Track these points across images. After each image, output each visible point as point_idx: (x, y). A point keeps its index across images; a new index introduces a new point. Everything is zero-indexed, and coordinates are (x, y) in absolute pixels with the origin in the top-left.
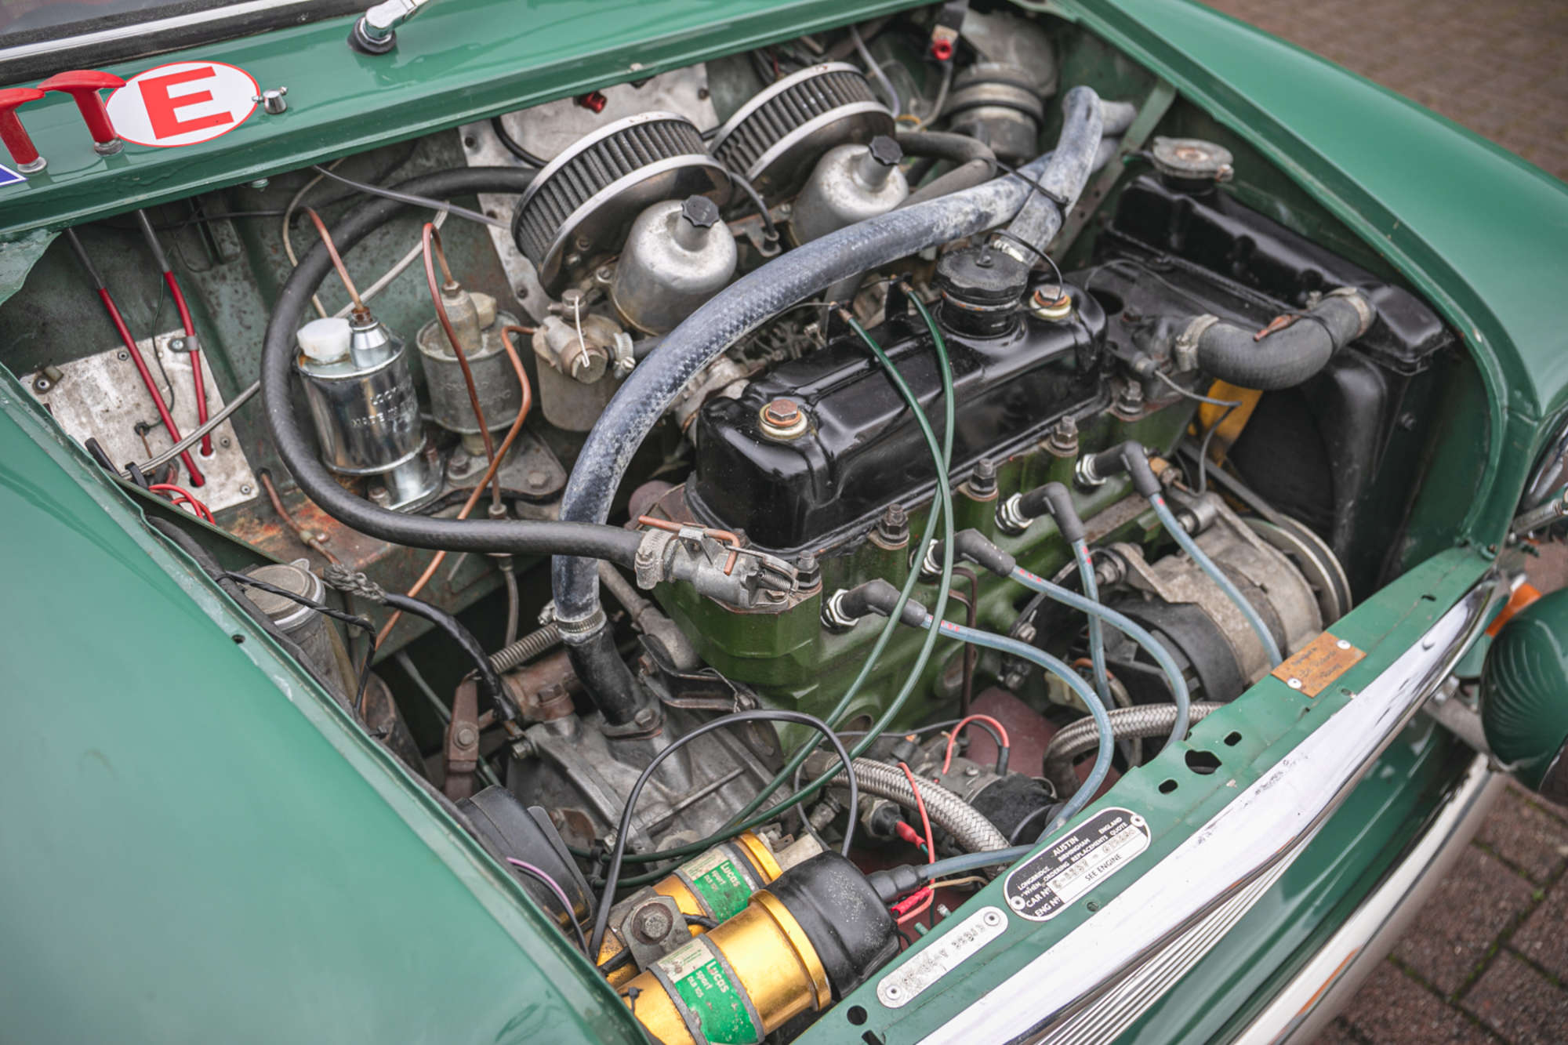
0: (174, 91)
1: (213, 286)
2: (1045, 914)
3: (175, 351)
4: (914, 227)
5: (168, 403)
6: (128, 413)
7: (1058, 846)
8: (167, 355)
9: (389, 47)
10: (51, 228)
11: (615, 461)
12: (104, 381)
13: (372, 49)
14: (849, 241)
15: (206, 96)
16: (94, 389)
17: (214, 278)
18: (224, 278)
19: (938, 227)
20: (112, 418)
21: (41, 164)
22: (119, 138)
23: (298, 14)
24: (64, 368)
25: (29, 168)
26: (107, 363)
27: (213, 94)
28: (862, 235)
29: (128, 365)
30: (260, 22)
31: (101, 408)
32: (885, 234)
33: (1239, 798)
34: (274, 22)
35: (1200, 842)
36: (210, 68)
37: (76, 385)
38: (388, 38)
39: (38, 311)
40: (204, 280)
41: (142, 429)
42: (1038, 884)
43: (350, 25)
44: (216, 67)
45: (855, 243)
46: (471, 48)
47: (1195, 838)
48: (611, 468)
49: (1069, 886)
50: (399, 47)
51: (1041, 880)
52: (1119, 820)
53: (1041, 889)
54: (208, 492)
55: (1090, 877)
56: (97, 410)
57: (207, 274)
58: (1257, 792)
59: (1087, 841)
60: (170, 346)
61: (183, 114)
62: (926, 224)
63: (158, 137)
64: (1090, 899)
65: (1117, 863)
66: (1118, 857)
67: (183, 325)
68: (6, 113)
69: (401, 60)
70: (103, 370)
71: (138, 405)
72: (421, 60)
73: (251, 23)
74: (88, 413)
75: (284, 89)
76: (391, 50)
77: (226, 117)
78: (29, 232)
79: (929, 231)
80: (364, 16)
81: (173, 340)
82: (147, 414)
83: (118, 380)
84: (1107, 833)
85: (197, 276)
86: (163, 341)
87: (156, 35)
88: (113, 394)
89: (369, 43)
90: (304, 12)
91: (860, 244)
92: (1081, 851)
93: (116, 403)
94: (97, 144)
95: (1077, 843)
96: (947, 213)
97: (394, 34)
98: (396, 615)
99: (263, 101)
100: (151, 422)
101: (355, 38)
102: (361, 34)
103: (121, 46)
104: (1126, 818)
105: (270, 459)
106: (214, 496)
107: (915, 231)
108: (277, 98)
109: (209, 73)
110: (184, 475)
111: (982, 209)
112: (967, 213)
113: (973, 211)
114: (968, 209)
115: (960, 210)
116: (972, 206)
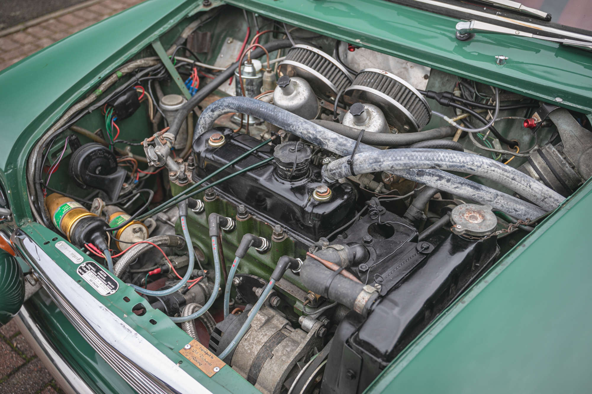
2: (79, 272)
4: (283, 119)
7: (103, 272)
14: (262, 106)
16: (235, 49)
19: (293, 127)
24: (234, 41)
28: (267, 108)
31: (232, 54)
32: (273, 113)
33: (118, 318)
35: (100, 307)
42: (90, 269)
45: (262, 108)
47: (101, 305)
49: (89, 276)
51: (91, 269)
52: (113, 287)
53: (88, 269)
55: (90, 280)
58: (121, 324)
59: (105, 279)
62: (288, 122)
64: (82, 281)
65: (96, 287)
66: (97, 287)
74: (229, 54)
79: (289, 125)
84: (108, 284)
88: (236, 53)
91: (263, 110)
92: (101, 277)
93: (235, 55)
95: (104, 277)
96: (300, 126)
104: (115, 289)
107: (283, 121)
111: (318, 137)
112: (309, 133)
113: (313, 134)
114: (311, 132)
115: (307, 129)
116: (314, 132)
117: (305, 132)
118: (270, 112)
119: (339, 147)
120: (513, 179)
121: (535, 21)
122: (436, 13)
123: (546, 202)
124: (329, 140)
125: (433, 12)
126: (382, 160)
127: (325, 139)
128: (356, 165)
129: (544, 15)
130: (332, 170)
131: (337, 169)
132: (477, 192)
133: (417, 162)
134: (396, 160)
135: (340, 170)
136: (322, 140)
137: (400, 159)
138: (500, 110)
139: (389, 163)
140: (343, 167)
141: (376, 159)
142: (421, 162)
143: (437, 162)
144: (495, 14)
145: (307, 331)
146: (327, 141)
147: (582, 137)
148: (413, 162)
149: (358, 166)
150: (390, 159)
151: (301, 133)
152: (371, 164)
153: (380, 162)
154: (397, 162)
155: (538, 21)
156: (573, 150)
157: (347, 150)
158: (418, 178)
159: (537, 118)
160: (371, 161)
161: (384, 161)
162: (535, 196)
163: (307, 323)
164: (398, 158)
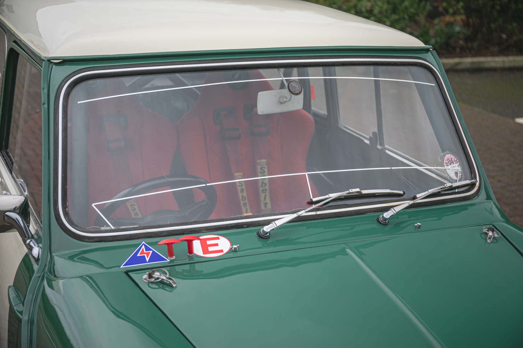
0: (209, 242)
9: (268, 237)
13: (263, 237)
15: (217, 245)
21: (174, 258)
22: (194, 253)
23: (244, 225)
25: (171, 258)
27: (219, 245)
30: (233, 226)
34: (237, 227)
36: (218, 237)
38: (268, 234)
43: (258, 229)
44: (220, 237)
46: (290, 239)
50: (270, 237)
61: (210, 249)
63: (204, 254)
68: (171, 245)
69: (270, 241)
72: (275, 241)
73: (231, 226)
75: (238, 245)
76: (268, 238)
77: (222, 251)
80: (263, 228)
87: (206, 227)
89: (263, 235)
90: (246, 224)
94: (188, 254)
97: (270, 233)
99: (232, 248)
101: (259, 233)
102: (261, 233)
103: (197, 229)
108: (236, 248)
109: (218, 238)
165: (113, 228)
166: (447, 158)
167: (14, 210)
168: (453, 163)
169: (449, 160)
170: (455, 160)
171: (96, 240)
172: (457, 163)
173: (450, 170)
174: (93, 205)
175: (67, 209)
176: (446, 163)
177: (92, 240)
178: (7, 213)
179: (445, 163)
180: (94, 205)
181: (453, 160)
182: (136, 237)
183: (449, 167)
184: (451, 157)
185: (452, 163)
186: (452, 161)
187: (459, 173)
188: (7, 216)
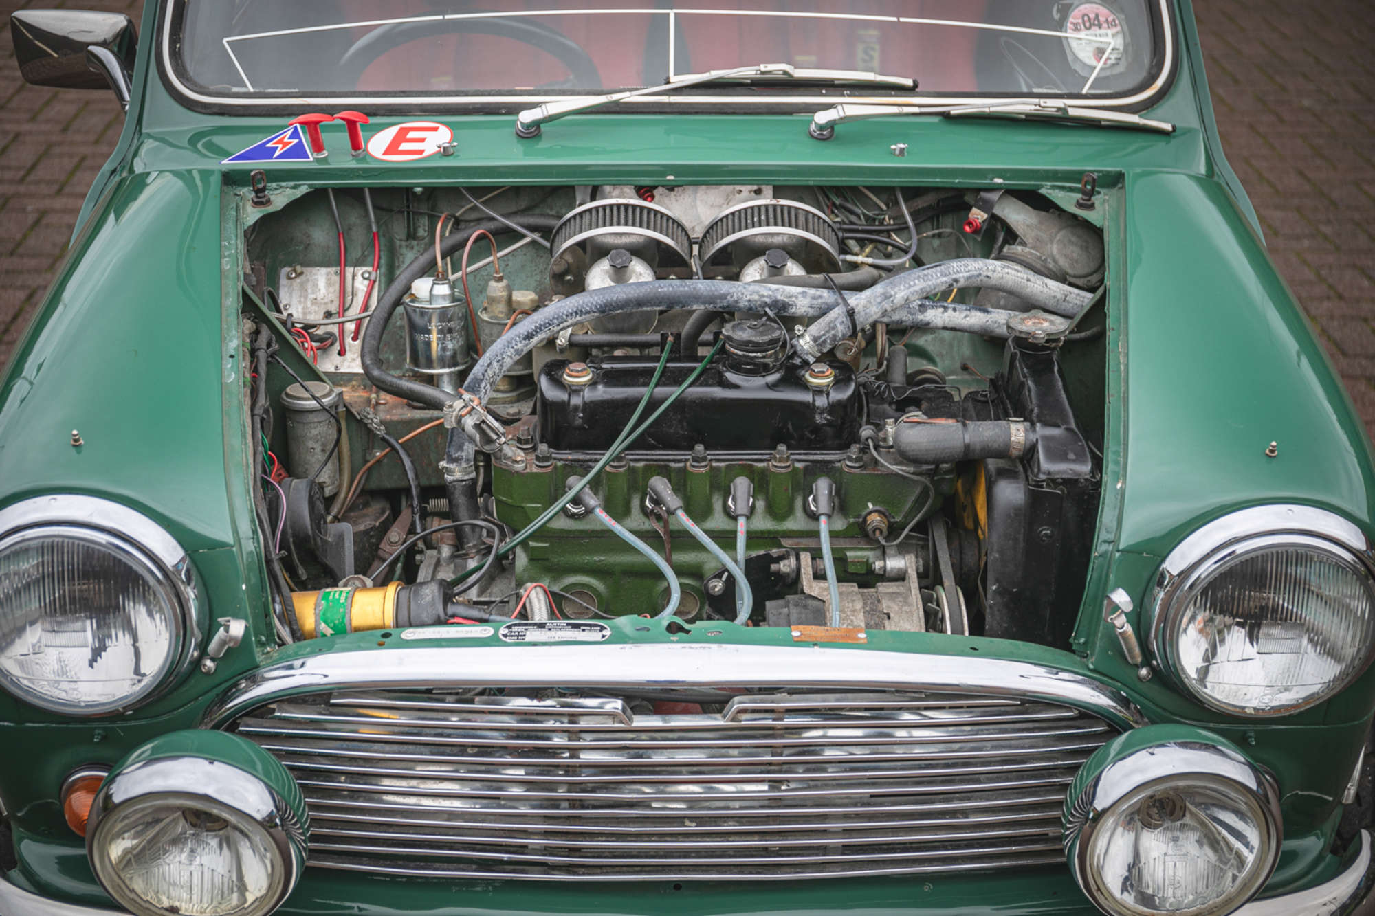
0: (412, 135)
1: (404, 250)
2: (511, 640)
3: (364, 278)
4: (711, 291)
5: (347, 305)
6: (326, 304)
8: (359, 279)
10: (310, 186)
11: (486, 371)
12: (322, 283)
15: (422, 140)
16: (315, 285)
17: (407, 246)
18: (412, 248)
19: (732, 297)
20: (316, 303)
21: (325, 154)
23: (500, 109)
24: (307, 270)
25: (318, 155)
26: (328, 274)
27: (426, 140)
29: (337, 278)
30: (479, 108)
31: (314, 296)
32: (686, 289)
33: (669, 644)
37: (308, 280)
38: (533, 129)
39: (309, 236)
40: (401, 246)
41: (328, 314)
44: (441, 127)
45: (662, 288)
48: (483, 375)
50: (541, 135)
52: (598, 629)
54: (344, 361)
56: (311, 296)
57: (404, 243)
58: (684, 648)
60: (362, 275)
61: (405, 146)
62: (722, 292)
63: (385, 154)
67: (373, 266)
68: (313, 125)
69: (540, 144)
70: (324, 276)
71: (332, 301)
73: (474, 108)
74: (306, 297)
75: (456, 144)
77: (420, 152)
78: (300, 185)
79: (723, 296)
81: (366, 271)
82: (334, 308)
83: (329, 284)
85: (398, 243)
86: (360, 271)
87: (422, 105)
88: (323, 291)
90: (504, 108)
91: (665, 289)
92: (561, 629)
93: (322, 296)
94: (354, 153)
95: (563, 626)
96: (744, 291)
97: (539, 126)
98: (388, 450)
100: (334, 312)
104: (603, 629)
105: (386, 356)
106: (346, 363)
108: (448, 147)
110: (337, 347)
111: (779, 297)
112: (763, 296)
113: (769, 296)
114: (765, 294)
115: (757, 292)
116: (770, 293)
117: (756, 297)
118: (681, 289)
119: (815, 302)
120: (1028, 280)
121: (899, 93)
122: (751, 114)
123: (1069, 302)
124: (796, 297)
125: (745, 114)
126: (893, 293)
127: (791, 297)
128: (859, 313)
129: (909, 82)
130: (820, 337)
131: (828, 332)
132: (989, 316)
133: (934, 281)
134: (910, 286)
135: (833, 332)
136: (786, 300)
137: (915, 284)
138: (916, 226)
139: (903, 294)
140: (839, 325)
141: (884, 294)
142: (939, 281)
143: (954, 276)
144: (843, 95)
145: (900, 577)
146: (794, 299)
147: (1041, 223)
148: (930, 283)
149: (862, 314)
150: (902, 287)
151: (749, 301)
152: (880, 303)
153: (891, 296)
154: (912, 290)
155: (903, 92)
156: (1038, 244)
157: (826, 304)
158: (921, 317)
159: (978, 215)
160: (879, 300)
161: (896, 293)
162: (1055, 297)
163: (895, 563)
164: (912, 283)
165: (252, 90)
166: (1081, 14)
167: (104, 44)
168: (1100, 26)
169: (1086, 18)
170: (1107, 21)
171: (215, 110)
172: (1111, 24)
173: (1083, 42)
174: (225, 40)
175: (178, 46)
176: (1076, 25)
177: (208, 111)
178: (91, 48)
179: (1072, 23)
180: (228, 42)
181: (1102, 19)
182: (286, 113)
183: (1082, 35)
184: (1096, 11)
185: (1094, 25)
186: (1099, 21)
187: (1109, 51)
188: (92, 53)
